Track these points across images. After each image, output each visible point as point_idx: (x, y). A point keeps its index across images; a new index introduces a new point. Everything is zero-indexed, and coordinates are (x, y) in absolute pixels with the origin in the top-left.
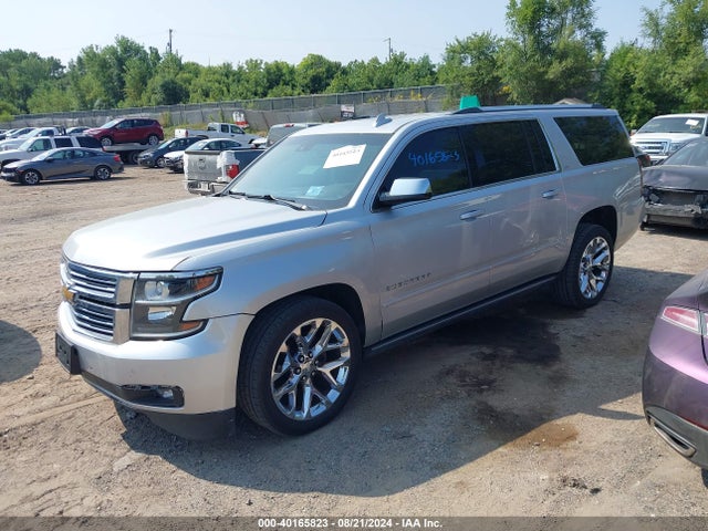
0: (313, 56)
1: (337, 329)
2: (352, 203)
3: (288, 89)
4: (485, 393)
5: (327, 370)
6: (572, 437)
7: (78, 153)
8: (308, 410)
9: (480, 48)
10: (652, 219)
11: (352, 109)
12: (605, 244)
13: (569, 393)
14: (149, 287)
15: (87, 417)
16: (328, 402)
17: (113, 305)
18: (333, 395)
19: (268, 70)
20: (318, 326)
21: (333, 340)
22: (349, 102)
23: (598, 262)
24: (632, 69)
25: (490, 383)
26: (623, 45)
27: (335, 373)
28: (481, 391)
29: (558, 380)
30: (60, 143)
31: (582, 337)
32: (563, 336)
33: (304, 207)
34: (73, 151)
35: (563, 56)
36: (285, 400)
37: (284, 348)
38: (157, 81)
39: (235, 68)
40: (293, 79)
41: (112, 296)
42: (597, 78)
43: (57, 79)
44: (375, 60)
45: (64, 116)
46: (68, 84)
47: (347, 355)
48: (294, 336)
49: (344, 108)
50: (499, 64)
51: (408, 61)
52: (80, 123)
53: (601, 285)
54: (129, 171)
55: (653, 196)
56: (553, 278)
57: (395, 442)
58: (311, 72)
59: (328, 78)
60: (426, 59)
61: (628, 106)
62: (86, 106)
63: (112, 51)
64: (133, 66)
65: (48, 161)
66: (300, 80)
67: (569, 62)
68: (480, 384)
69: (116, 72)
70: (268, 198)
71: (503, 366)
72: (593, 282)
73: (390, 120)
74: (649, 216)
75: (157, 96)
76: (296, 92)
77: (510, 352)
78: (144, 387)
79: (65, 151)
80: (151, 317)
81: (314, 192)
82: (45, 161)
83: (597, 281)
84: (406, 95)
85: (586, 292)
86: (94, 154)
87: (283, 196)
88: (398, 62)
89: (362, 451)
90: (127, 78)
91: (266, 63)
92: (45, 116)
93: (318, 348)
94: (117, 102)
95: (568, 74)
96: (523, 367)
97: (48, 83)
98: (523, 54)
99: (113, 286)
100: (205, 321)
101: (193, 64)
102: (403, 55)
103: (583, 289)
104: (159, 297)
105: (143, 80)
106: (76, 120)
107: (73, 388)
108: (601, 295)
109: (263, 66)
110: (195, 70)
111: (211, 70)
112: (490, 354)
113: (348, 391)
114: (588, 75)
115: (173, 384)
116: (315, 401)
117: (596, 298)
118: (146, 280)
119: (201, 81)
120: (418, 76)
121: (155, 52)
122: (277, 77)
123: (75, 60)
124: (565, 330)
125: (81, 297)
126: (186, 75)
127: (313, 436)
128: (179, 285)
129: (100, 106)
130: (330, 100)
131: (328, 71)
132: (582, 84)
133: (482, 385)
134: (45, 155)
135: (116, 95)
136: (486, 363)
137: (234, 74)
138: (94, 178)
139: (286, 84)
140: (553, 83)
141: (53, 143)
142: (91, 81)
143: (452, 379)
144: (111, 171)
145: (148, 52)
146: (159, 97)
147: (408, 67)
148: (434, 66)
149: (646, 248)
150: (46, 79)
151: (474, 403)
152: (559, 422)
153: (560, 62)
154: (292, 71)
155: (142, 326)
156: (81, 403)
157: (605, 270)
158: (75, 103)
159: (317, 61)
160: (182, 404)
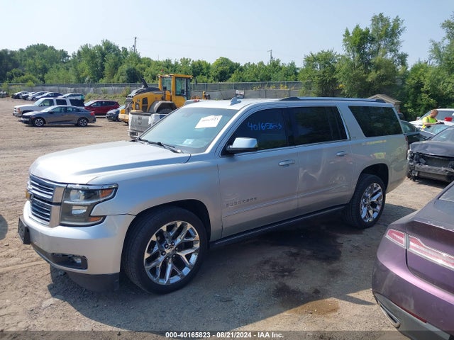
0: (222, 58)
1: (191, 228)
2: (208, 151)
3: (205, 78)
4: (286, 278)
5: (183, 254)
6: (334, 310)
7: (70, 109)
8: (168, 279)
9: (326, 60)
10: (421, 175)
11: (242, 93)
12: (380, 188)
13: (339, 282)
14: (73, 193)
15: (34, 272)
16: (182, 275)
17: (51, 203)
18: (186, 271)
19: (193, 66)
20: (178, 226)
21: (188, 235)
22: (241, 89)
23: (374, 199)
24: (422, 78)
25: (290, 271)
26: (420, 63)
27: (188, 257)
28: (283, 276)
29: (334, 273)
30: (59, 102)
31: (357, 247)
32: (344, 245)
33: (179, 151)
34: (66, 108)
35: (378, 68)
36: (153, 271)
37: (154, 238)
38: (124, 68)
39: (173, 63)
40: (209, 72)
41: (50, 197)
42: (399, 83)
43: (65, 63)
44: (261, 63)
45: (66, 86)
46: (71, 67)
47: (197, 246)
48: (162, 231)
49: (238, 92)
50: (337, 70)
51: (281, 65)
52: (75, 91)
53: (376, 214)
54: (99, 122)
55: (422, 160)
56: (343, 207)
57: (220, 304)
58: (220, 69)
59: (230, 72)
60: (293, 64)
61: (419, 101)
62: (80, 81)
63: (99, 48)
64: (111, 59)
65: (50, 113)
66: (213, 73)
67: (382, 72)
68: (284, 271)
69: (100, 61)
70: (160, 144)
71: (301, 261)
72: (371, 212)
73: (240, 102)
74: (419, 172)
75: (123, 77)
76: (210, 80)
77: (308, 252)
78: (64, 255)
79: (62, 107)
80: (73, 212)
81: (188, 142)
82: (48, 112)
83: (374, 212)
84: (277, 86)
85: (365, 217)
86: (78, 110)
87: (169, 143)
88: (275, 65)
89: (199, 307)
90: (107, 65)
91: (193, 61)
92: (54, 85)
93: (179, 240)
94: (98, 80)
95: (381, 79)
96: (314, 263)
97: (59, 65)
98: (353, 65)
99: (52, 191)
100: (105, 217)
101: (148, 59)
102: (278, 61)
103: (363, 216)
104: (78, 200)
105: (116, 67)
106: (73, 89)
107: (31, 254)
108: (376, 221)
109: (191, 62)
110: (149, 62)
111: (158, 63)
112: (295, 253)
113: (197, 269)
114: (394, 81)
115: (82, 255)
116: (173, 273)
117: (371, 222)
118: (71, 189)
119: (151, 69)
120: (287, 75)
121: (125, 50)
122: (199, 69)
123: (76, 52)
124: (348, 242)
125: (34, 197)
126: (143, 65)
127: (170, 296)
128: (90, 193)
129: (89, 81)
130: (230, 87)
131: (231, 68)
132: (390, 86)
133: (286, 272)
134: (49, 109)
135: (98, 74)
136: (291, 258)
137: (172, 66)
138: (77, 125)
139: (203, 74)
140: (371, 84)
141: (55, 102)
142: (84, 66)
143: (267, 267)
144: (88, 122)
145: (121, 50)
146: (124, 78)
147: (281, 69)
148: (298, 69)
149: (415, 193)
150: (57, 63)
151: (277, 283)
152: (328, 300)
153: (376, 72)
154: (208, 67)
155: (67, 217)
156: (33, 264)
157: (379, 205)
158: (73, 79)
159: (224, 62)
160: (86, 268)
